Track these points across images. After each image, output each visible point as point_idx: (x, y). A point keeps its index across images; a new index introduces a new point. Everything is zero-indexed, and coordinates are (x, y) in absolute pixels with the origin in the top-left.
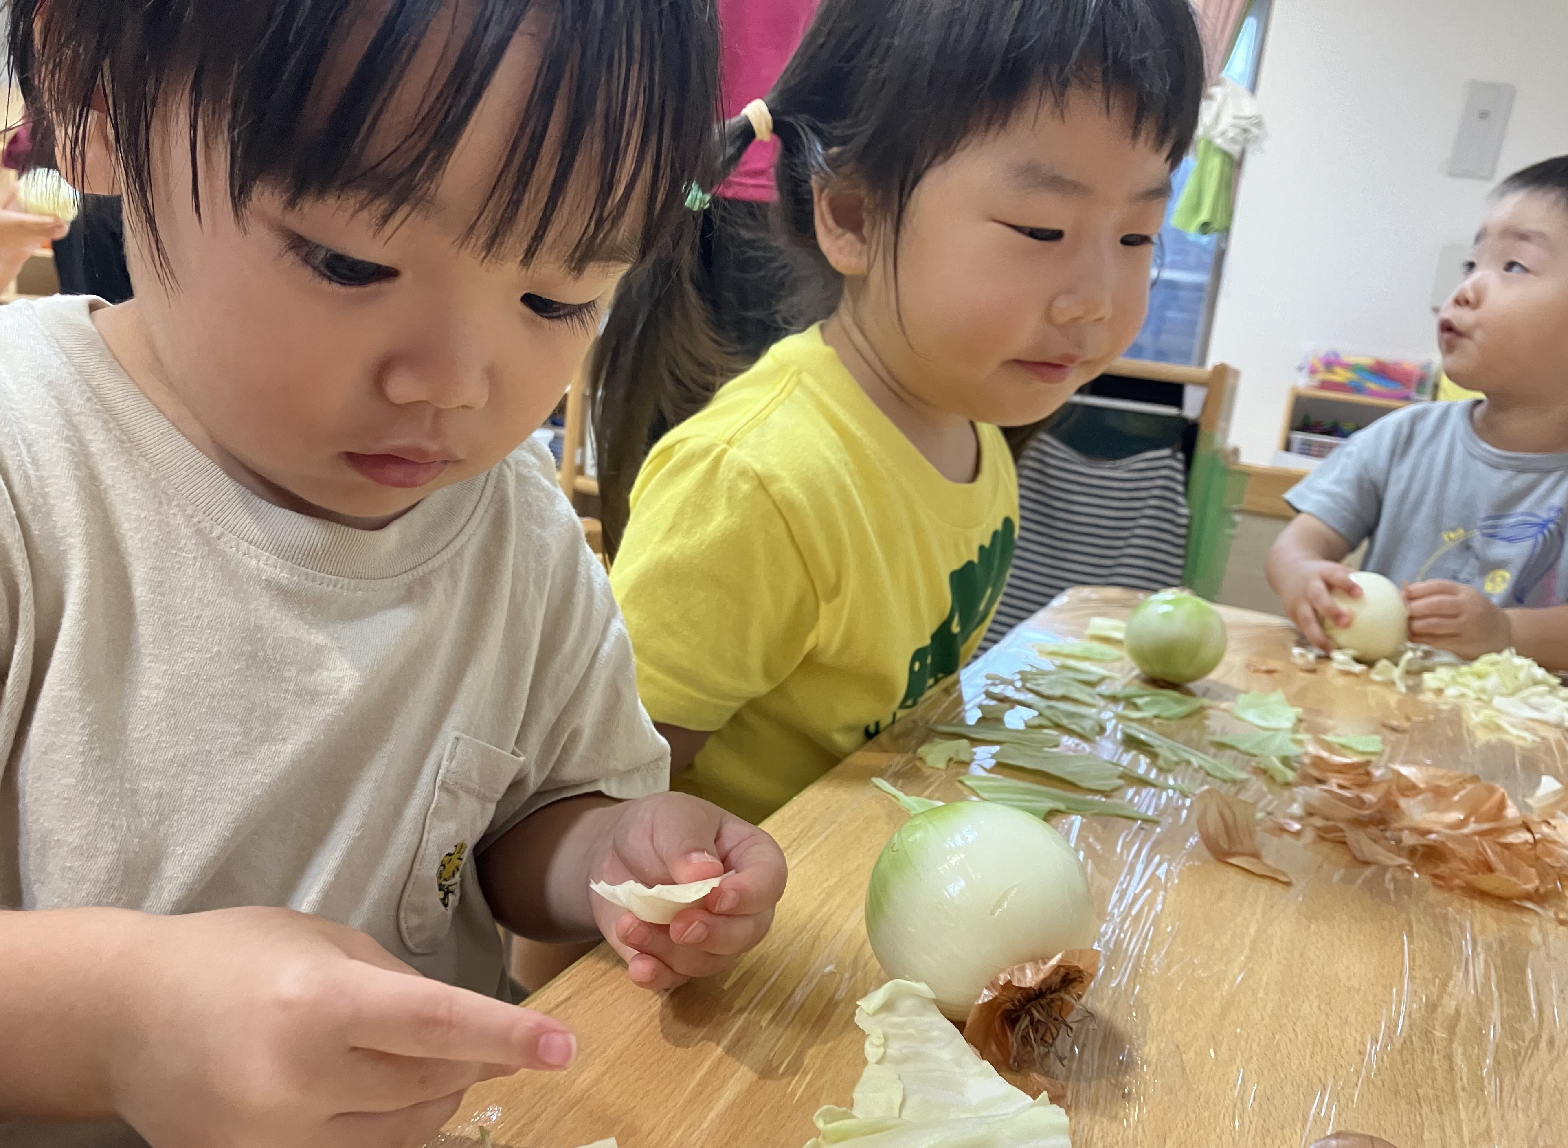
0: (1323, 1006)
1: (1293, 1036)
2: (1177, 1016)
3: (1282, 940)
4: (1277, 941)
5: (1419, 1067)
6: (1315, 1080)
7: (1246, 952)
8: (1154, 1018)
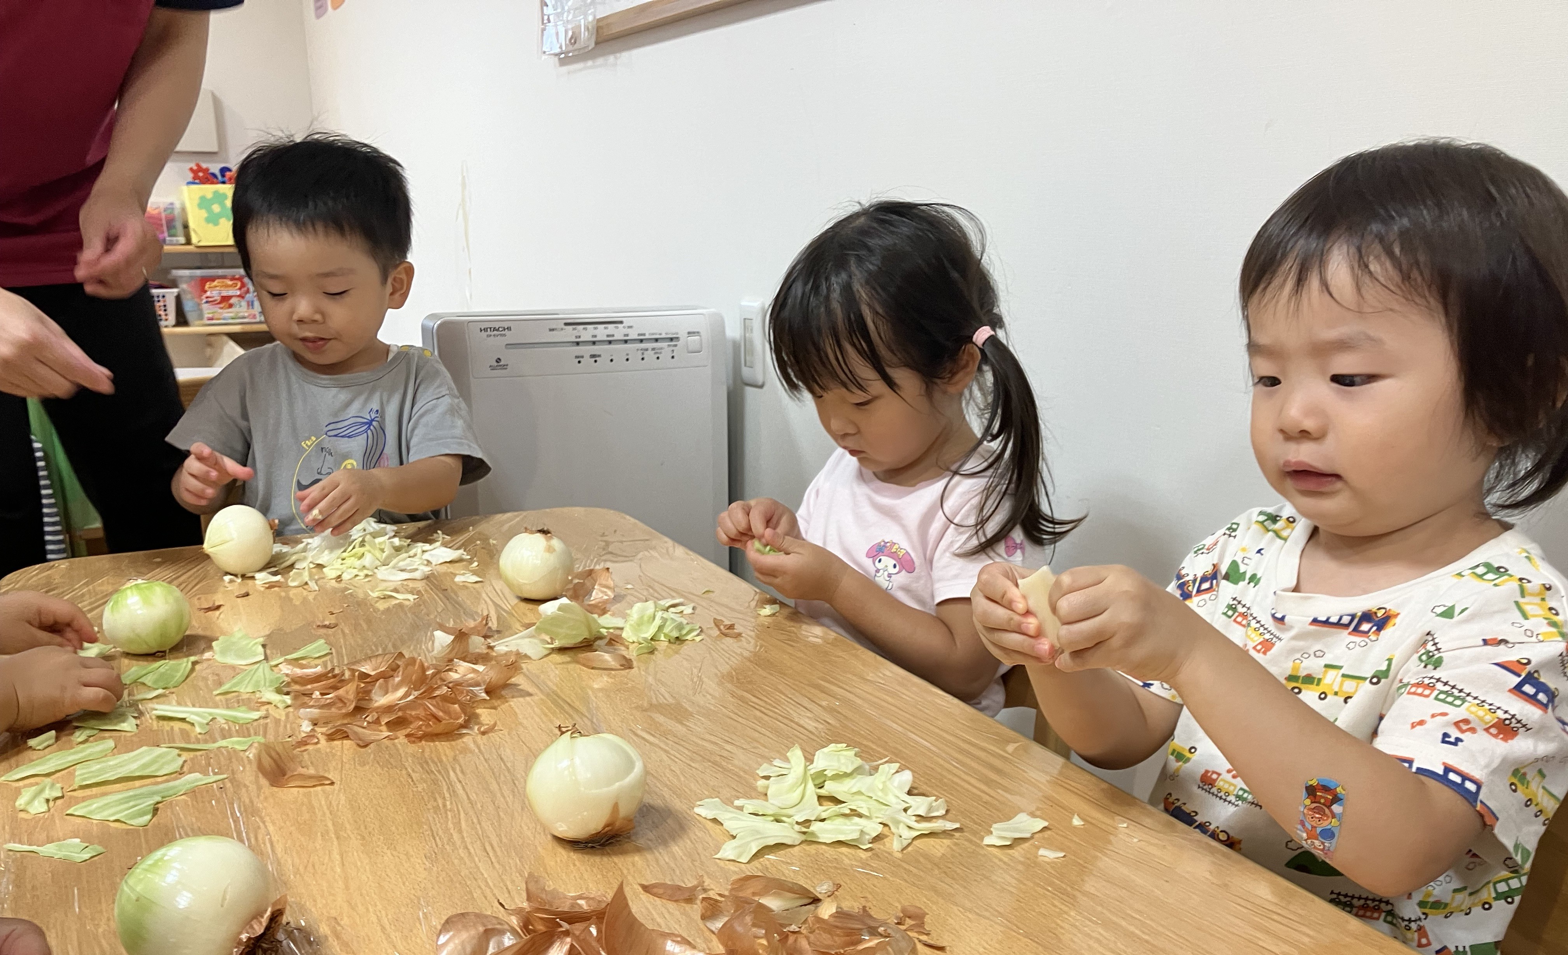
0: (394, 853)
1: (388, 880)
2: (324, 902)
3: (350, 824)
4: (348, 826)
5: (456, 861)
6: (412, 897)
7: (335, 843)
8: (313, 910)
